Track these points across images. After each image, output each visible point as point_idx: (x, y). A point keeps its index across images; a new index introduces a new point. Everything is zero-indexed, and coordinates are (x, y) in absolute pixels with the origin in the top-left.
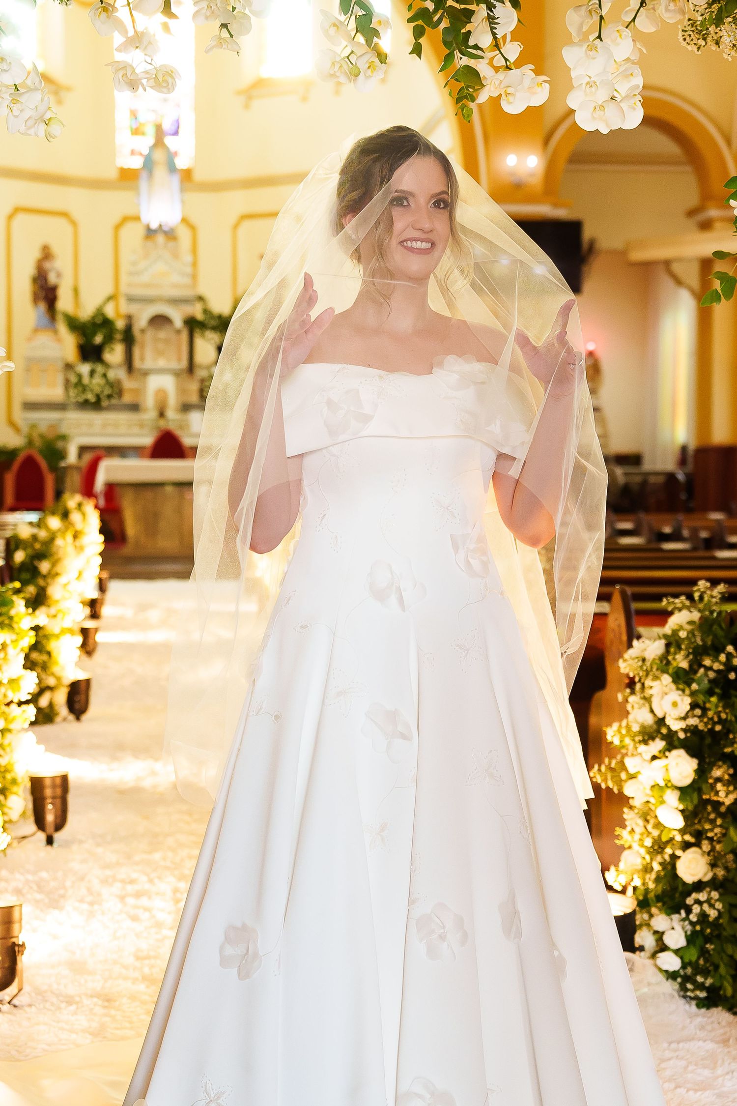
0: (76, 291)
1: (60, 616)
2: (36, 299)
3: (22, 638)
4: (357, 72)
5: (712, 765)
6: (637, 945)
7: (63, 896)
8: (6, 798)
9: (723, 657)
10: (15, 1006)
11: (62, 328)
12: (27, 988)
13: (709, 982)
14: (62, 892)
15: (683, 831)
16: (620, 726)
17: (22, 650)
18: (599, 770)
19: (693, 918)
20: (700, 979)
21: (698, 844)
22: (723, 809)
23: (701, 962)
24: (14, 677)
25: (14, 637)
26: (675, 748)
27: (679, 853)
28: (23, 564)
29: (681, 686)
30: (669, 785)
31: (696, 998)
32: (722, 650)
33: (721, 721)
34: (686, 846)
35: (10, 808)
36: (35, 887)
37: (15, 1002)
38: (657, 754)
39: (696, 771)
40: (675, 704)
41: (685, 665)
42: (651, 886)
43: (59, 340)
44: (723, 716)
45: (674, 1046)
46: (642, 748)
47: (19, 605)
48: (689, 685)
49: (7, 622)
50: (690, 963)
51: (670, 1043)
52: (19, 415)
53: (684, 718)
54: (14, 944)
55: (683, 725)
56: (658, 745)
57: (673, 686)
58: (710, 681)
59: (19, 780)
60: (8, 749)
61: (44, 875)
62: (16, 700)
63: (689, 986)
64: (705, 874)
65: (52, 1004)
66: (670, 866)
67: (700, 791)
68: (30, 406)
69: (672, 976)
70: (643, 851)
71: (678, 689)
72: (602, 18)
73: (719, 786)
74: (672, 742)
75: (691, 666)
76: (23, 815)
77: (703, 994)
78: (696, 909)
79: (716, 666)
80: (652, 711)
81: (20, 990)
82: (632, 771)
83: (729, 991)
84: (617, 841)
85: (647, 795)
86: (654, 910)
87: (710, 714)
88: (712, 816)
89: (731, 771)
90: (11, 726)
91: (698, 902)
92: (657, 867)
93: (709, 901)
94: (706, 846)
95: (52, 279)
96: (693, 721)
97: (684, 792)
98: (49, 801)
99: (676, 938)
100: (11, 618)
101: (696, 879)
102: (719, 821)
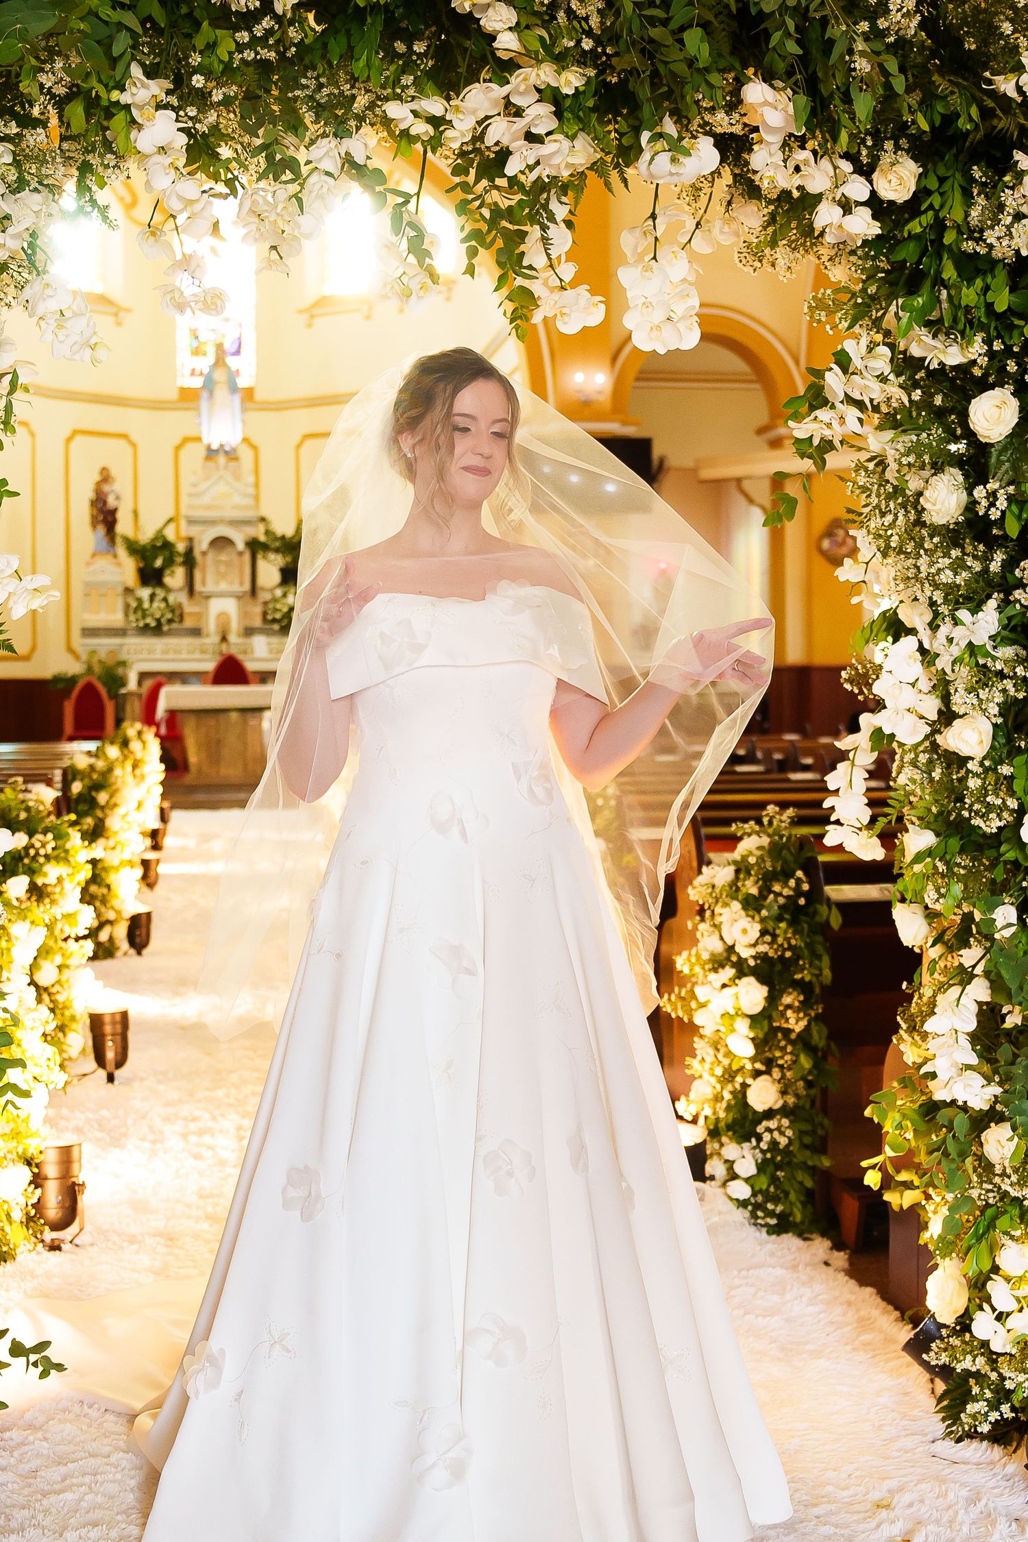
0: (135, 513)
1: (119, 848)
2: (94, 524)
3: (79, 872)
4: (409, 292)
5: (782, 993)
6: (707, 1175)
7: (124, 1135)
8: (65, 1035)
9: (792, 883)
10: (77, 1245)
11: (122, 551)
12: (88, 1227)
13: (779, 1209)
14: (123, 1130)
15: (753, 1060)
16: (690, 954)
17: (78, 884)
18: (669, 999)
19: (764, 1146)
20: (770, 1206)
21: (768, 1072)
22: (793, 1036)
23: (772, 1189)
24: (71, 912)
25: (70, 871)
26: (745, 975)
27: (749, 1081)
28: (80, 794)
29: (751, 913)
30: (739, 1013)
31: (766, 1225)
32: (792, 875)
33: (790, 948)
34: (757, 1074)
35: (70, 1046)
36: (96, 1126)
37: (77, 1241)
38: (727, 982)
39: (766, 999)
40: (745, 931)
41: (754, 891)
42: (722, 1115)
43: (119, 565)
44: (793, 942)
45: (744, 1273)
46: (712, 976)
47: (75, 837)
48: (759, 912)
49: (63, 855)
50: (761, 1191)
51: (740, 1271)
52: (78, 641)
53: (754, 945)
54: (74, 1184)
55: (752, 952)
56: (729, 972)
57: (743, 913)
58: (780, 907)
59: (78, 1017)
60: (66, 986)
61: (105, 1113)
62: (73, 936)
63: (760, 1214)
64: (776, 1102)
65: (115, 1243)
66: (741, 1095)
67: (770, 1019)
68: (89, 632)
69: (743, 1204)
70: (713, 1080)
71: (748, 915)
72: (656, 239)
73: (789, 1013)
74: (742, 970)
75: (760, 892)
76: (83, 1051)
77: (773, 1222)
78: (767, 1137)
79: (786, 892)
80: (722, 938)
81: (81, 1230)
82: (702, 999)
83: (798, 1217)
84: (687, 1071)
85: (717, 1024)
86: (724, 1139)
87: (780, 940)
89: (801, 998)
90: (68, 962)
91: (769, 1130)
92: (727, 1096)
93: (779, 1129)
94: (776, 1073)
95: (111, 502)
96: (762, 948)
97: (754, 1019)
98: (109, 1038)
99: (747, 1165)
100: (67, 851)
101: (766, 1107)
102: (789, 1049)
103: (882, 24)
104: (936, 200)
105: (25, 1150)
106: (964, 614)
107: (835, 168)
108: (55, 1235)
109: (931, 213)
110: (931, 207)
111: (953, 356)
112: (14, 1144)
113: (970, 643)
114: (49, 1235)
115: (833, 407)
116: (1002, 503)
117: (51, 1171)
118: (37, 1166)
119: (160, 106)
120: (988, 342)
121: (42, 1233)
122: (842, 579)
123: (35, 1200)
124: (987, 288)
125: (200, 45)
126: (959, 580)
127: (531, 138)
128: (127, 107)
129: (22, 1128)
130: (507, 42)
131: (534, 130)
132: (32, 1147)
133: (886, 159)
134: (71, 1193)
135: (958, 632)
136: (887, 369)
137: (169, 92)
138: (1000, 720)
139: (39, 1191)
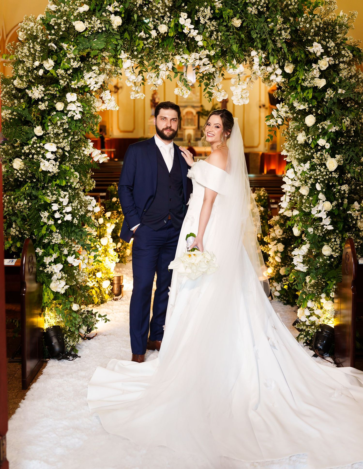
12: (125, 296)
13: (287, 299)
15: (281, 263)
16: (267, 237)
19: (283, 284)
20: (285, 298)
21: (285, 266)
23: (285, 294)
27: (280, 268)
30: (278, 251)
33: (290, 236)
34: (282, 266)
37: (121, 299)
38: (275, 244)
39: (284, 248)
40: (280, 232)
41: (282, 222)
42: (273, 275)
46: (272, 242)
48: (283, 227)
50: (282, 294)
53: (281, 235)
54: (121, 285)
55: (281, 237)
56: (276, 241)
57: (279, 228)
63: (282, 300)
66: (278, 271)
67: (285, 253)
69: (279, 297)
70: (272, 268)
71: (280, 228)
73: (289, 252)
74: (279, 241)
77: (285, 302)
80: (275, 234)
81: (122, 296)
82: (270, 248)
85: (273, 254)
86: (273, 281)
87: (288, 234)
88: (288, 259)
91: (284, 280)
92: (275, 271)
93: (286, 279)
94: (287, 266)
96: (283, 236)
97: (281, 253)
99: (279, 288)
101: (284, 274)
102: (290, 260)
103: (281, 38)
104: (298, 73)
105: (109, 277)
106: (302, 164)
107: (275, 67)
108: (116, 297)
109: (297, 76)
110: (296, 75)
111: (302, 107)
112: (106, 275)
113: (303, 171)
114: (115, 298)
115: (275, 118)
116: (311, 140)
117: (116, 282)
118: (112, 281)
119: (128, 58)
120: (308, 105)
121: (113, 297)
122: (282, 154)
123: (111, 289)
124: (308, 93)
125: (137, 45)
126: (300, 157)
127: (204, 65)
128: (121, 59)
129: (109, 272)
130: (200, 44)
131: (205, 63)
132: (111, 276)
133: (286, 64)
134: (120, 287)
135: (300, 168)
136: (288, 109)
137: (130, 55)
138: (311, 187)
139: (112, 287)
